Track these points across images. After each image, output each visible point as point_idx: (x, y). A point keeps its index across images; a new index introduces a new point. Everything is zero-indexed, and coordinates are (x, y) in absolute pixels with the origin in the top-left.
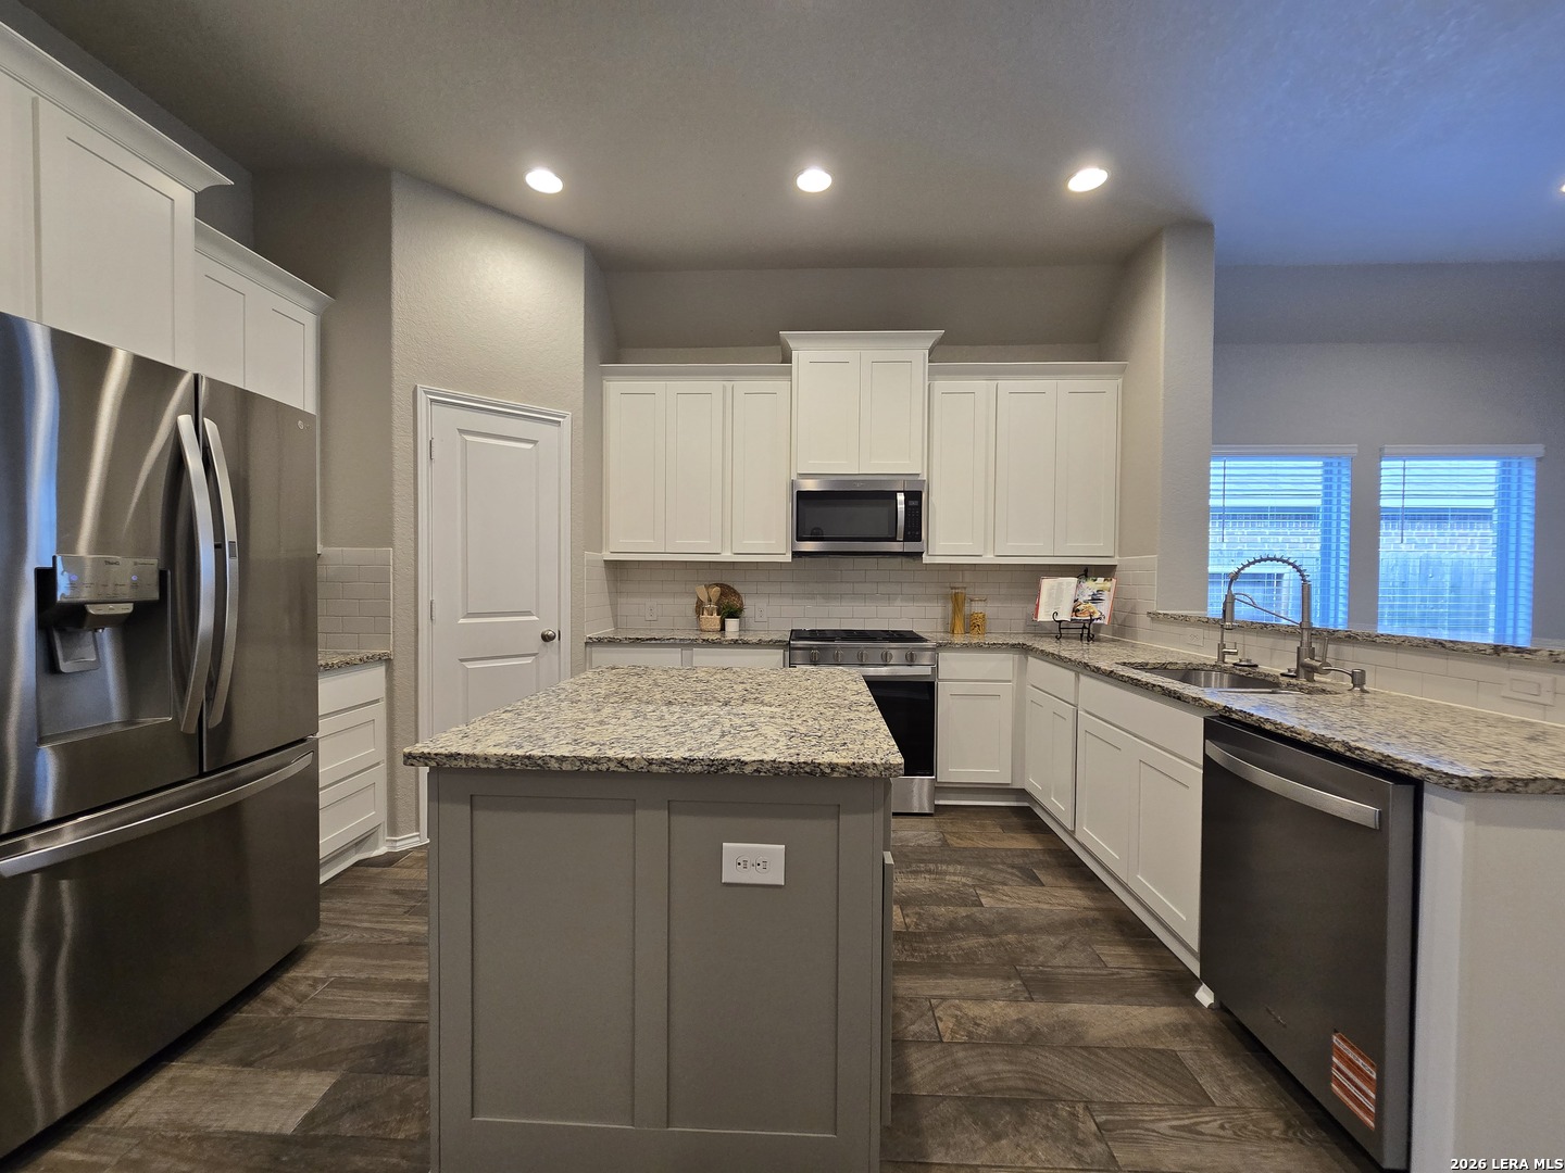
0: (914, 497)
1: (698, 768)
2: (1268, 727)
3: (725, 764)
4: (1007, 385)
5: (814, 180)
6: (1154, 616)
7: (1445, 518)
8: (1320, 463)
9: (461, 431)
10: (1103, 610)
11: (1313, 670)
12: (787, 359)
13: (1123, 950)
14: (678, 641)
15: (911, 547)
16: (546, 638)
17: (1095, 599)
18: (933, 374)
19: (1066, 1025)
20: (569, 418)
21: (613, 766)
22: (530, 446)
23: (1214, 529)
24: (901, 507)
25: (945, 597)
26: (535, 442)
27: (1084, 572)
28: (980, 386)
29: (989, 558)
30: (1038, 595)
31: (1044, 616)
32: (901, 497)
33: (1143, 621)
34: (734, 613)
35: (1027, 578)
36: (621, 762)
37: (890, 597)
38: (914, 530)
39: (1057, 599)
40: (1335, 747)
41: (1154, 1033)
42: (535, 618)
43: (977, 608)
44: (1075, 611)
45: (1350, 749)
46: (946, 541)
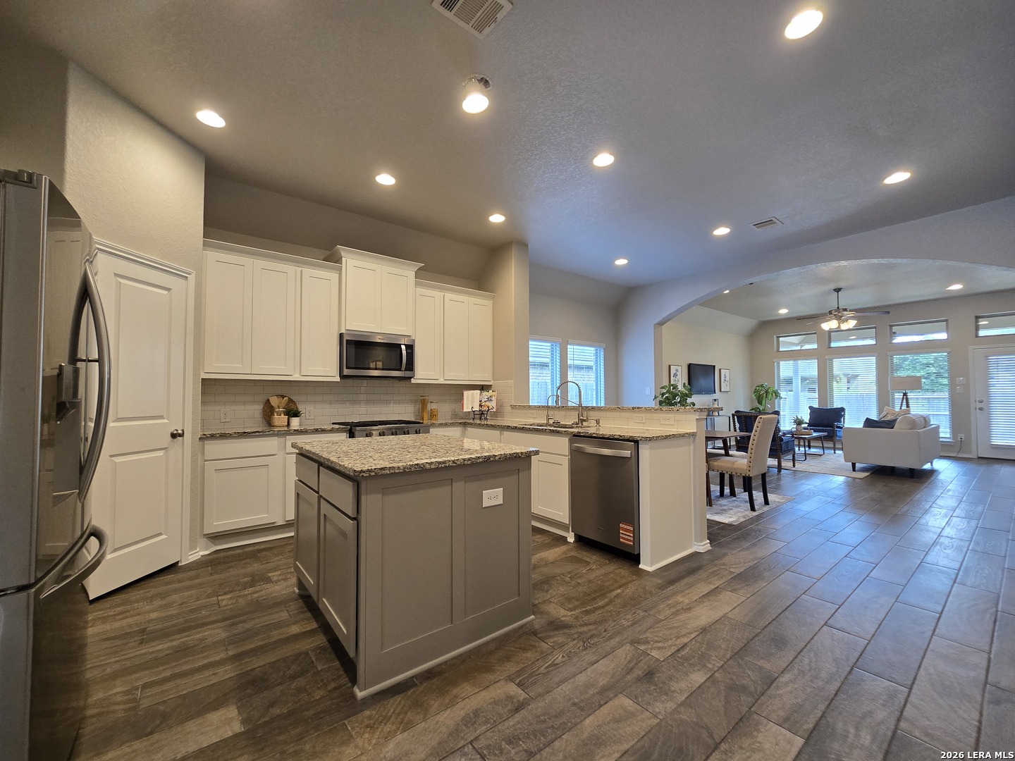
0: (410, 348)
1: (481, 460)
2: (594, 435)
3: (489, 457)
4: (449, 296)
5: (386, 179)
6: (513, 407)
7: (583, 368)
8: (549, 344)
9: (116, 275)
10: (493, 404)
11: (584, 420)
12: (339, 260)
13: (539, 536)
14: (276, 432)
15: (408, 374)
16: (174, 436)
17: (489, 399)
18: (417, 284)
19: (541, 560)
20: (193, 275)
21: (451, 464)
22: (165, 292)
23: (532, 371)
24: (404, 352)
25: (415, 401)
26: (168, 289)
27: (483, 388)
28: (437, 294)
29: (441, 381)
30: (462, 399)
31: (467, 409)
32: (403, 347)
33: (508, 409)
34: (296, 414)
35: (457, 391)
36: (453, 462)
37: (387, 402)
38: (410, 366)
39: (472, 401)
40: (616, 437)
41: (565, 553)
42: (166, 421)
43: (433, 406)
44: (481, 406)
45: (621, 436)
46: (424, 372)
